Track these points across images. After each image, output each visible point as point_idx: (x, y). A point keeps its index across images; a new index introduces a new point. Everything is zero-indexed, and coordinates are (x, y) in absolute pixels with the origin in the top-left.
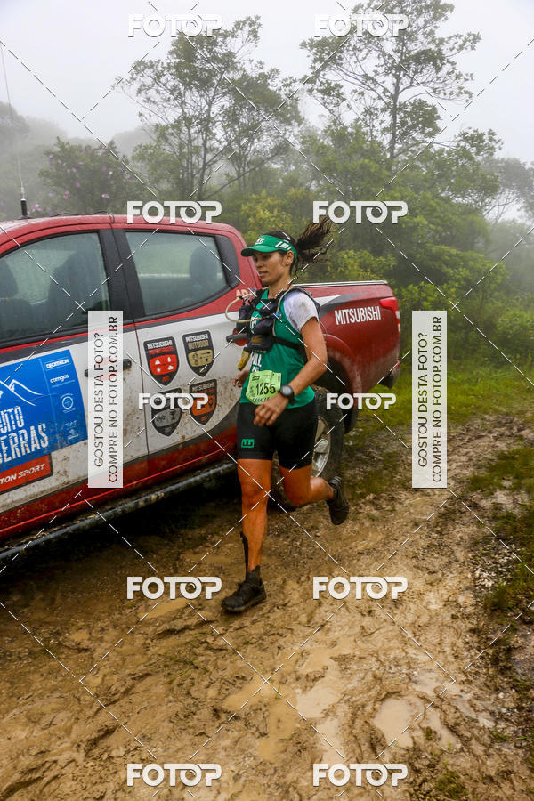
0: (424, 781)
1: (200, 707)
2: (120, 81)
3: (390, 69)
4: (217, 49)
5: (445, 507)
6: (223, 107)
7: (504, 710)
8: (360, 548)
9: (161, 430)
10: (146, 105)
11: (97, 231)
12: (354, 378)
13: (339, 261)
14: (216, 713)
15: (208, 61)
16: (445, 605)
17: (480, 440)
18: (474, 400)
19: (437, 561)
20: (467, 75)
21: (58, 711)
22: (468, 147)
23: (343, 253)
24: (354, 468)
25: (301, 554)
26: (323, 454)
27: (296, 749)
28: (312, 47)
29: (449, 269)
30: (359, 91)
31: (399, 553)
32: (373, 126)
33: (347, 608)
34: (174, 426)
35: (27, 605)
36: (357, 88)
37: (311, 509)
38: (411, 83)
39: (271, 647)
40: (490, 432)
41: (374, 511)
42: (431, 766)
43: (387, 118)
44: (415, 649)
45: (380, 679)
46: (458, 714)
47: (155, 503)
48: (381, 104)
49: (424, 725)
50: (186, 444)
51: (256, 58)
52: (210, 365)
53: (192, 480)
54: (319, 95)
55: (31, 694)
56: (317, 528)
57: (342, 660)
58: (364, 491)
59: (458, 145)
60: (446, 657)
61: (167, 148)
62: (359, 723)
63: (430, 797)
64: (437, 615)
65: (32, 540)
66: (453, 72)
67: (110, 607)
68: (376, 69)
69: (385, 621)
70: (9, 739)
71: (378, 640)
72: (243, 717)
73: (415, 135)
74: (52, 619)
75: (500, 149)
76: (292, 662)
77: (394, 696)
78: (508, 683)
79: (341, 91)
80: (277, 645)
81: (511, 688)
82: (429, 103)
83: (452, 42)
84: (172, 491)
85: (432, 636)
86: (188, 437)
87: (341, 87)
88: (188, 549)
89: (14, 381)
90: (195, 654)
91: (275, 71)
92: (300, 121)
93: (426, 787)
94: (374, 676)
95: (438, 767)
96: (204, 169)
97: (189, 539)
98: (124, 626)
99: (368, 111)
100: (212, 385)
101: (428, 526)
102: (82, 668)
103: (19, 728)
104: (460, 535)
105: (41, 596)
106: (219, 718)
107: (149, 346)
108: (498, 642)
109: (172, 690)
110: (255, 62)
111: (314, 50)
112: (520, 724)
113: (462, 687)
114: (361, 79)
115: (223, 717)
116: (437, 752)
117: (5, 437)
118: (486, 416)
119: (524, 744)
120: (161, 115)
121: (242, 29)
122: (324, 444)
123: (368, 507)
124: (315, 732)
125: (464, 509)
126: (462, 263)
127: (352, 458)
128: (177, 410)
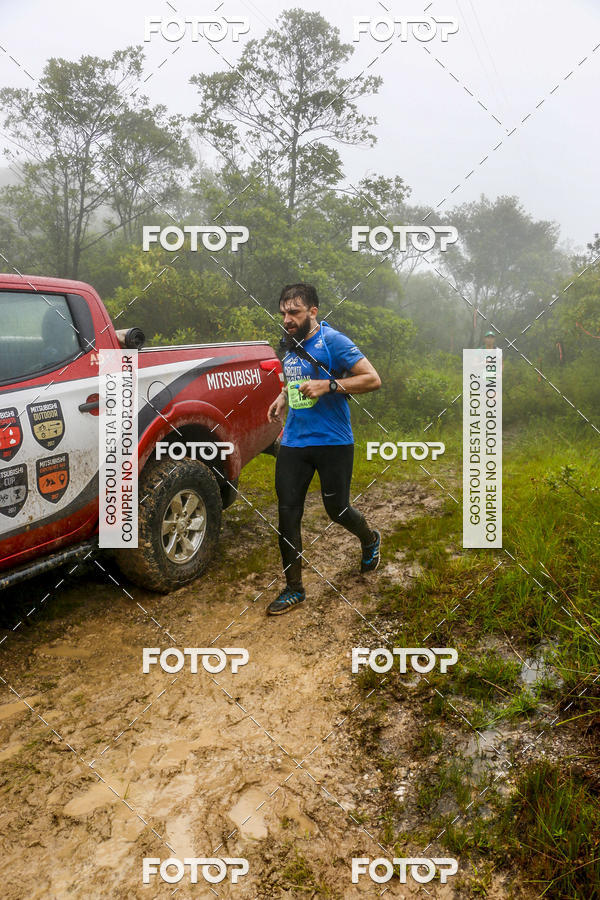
0: (273, 871)
1: (38, 815)
3: (288, 110)
4: (95, 81)
6: (102, 146)
7: (367, 792)
8: (235, 632)
9: (4, 511)
10: (16, 140)
13: (232, 318)
14: (55, 819)
15: (85, 94)
16: (318, 688)
17: (377, 511)
19: (315, 642)
20: (370, 118)
22: (372, 194)
23: (236, 309)
24: (238, 546)
26: (198, 532)
27: (141, 851)
28: (203, 83)
29: (354, 326)
30: (255, 132)
31: (276, 635)
32: (270, 171)
34: (19, 506)
37: (185, 593)
38: (311, 124)
39: (125, 743)
40: (390, 501)
41: (254, 592)
42: (283, 855)
43: (285, 163)
44: (282, 735)
45: (241, 770)
46: (319, 800)
48: (278, 147)
49: (282, 814)
50: (34, 526)
51: (140, 93)
52: (61, 437)
53: (42, 565)
54: (211, 136)
56: (189, 613)
57: (203, 753)
58: (245, 570)
59: (362, 193)
60: (314, 742)
61: (38, 190)
62: (212, 818)
63: (277, 886)
64: (309, 698)
66: (353, 116)
68: (272, 109)
69: (254, 708)
71: (243, 731)
72: (85, 821)
73: (316, 181)
75: (408, 196)
76: (147, 759)
77: (253, 786)
78: (374, 764)
79: (235, 131)
80: (132, 741)
81: (377, 769)
82: (330, 148)
83: (352, 84)
84: (18, 579)
85: (300, 719)
86: (35, 519)
87: (234, 128)
88: (44, 642)
90: (39, 757)
91: (162, 108)
92: (190, 160)
94: (235, 768)
95: (288, 855)
96: (81, 216)
97: (47, 632)
99: (264, 154)
100: (63, 459)
101: (311, 605)
104: (342, 612)
106: (57, 825)
108: (368, 722)
109: (7, 799)
110: (138, 97)
111: (205, 87)
112: (381, 803)
113: (327, 772)
114: (255, 119)
115: (63, 824)
116: (292, 840)
118: (388, 484)
119: (381, 822)
120: (33, 152)
121: (122, 60)
122: (199, 521)
123: (248, 588)
124: (164, 831)
125: (350, 585)
126: (367, 320)
127: (237, 535)
128: (23, 487)
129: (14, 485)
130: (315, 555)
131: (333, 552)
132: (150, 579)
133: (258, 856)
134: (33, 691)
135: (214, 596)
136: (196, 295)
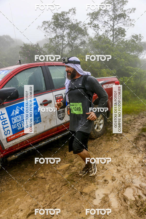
0: (140, 209)
1: (77, 192)
2: (39, 27)
3: (112, 19)
4: (65, 17)
5: (136, 137)
6: (67, 32)
8: (114, 149)
9: (60, 119)
10: (46, 33)
11: (40, 66)
12: (109, 103)
13: (101, 72)
14: (81, 193)
15: (62, 20)
16: (139, 163)
17: (143, 119)
18: (140, 108)
19: (135, 151)
20: (133, 19)
21: (39, 194)
22: (134, 39)
23: (102, 70)
24: (110, 127)
25: (98, 151)
26: (102, 124)
27: (104, 202)
28: (90, 15)
29: (131, 73)
31: (125, 149)
32: (108, 35)
33: (113, 165)
34: (63, 118)
35: (26, 167)
36: (103, 25)
37: (100, 139)
38: (118, 23)
41: (117, 139)
42: (141, 205)
43: (111, 33)
44: (133, 174)
45: (124, 183)
47: (59, 138)
48: (110, 29)
49: (138, 194)
51: (75, 19)
54: (93, 28)
55: (31, 190)
56: (102, 144)
59: (131, 39)
60: (141, 176)
61: (53, 44)
62: (120, 194)
63: (142, 213)
64: (137, 165)
65: (28, 149)
66: (129, 19)
67: (49, 167)
68: (108, 20)
69: (124, 167)
70: (27, 202)
72: (89, 194)
73: (119, 37)
74: (34, 171)
75: (143, 39)
77: (128, 187)
79: (99, 26)
82: (123, 28)
83: (128, 11)
84: (63, 135)
85: (137, 171)
86: (67, 121)
89: (22, 107)
90: (73, 178)
91: (80, 22)
92: (88, 35)
93: (141, 211)
94: (122, 182)
95: (143, 205)
96: (63, 49)
98: (53, 172)
99: (106, 31)
101: (132, 142)
102: (44, 183)
103: (29, 199)
104: (141, 144)
105: (30, 165)
106: (82, 194)
107: (56, 96)
109: (68, 188)
110: (75, 20)
114: (104, 23)
115: (84, 194)
116: (142, 201)
117: (20, 122)
118: (144, 112)
120: (50, 35)
121: (71, 11)
122: (102, 121)
123: (115, 138)
124: (108, 197)
125: (141, 137)
126: (134, 71)
127: (109, 125)
128: (64, 113)
129: (62, 113)
130: (130, 129)
131: (134, 129)
132: (91, 135)
133: (135, 205)
134: (68, 162)
135: (107, 140)
136: (92, 67)
